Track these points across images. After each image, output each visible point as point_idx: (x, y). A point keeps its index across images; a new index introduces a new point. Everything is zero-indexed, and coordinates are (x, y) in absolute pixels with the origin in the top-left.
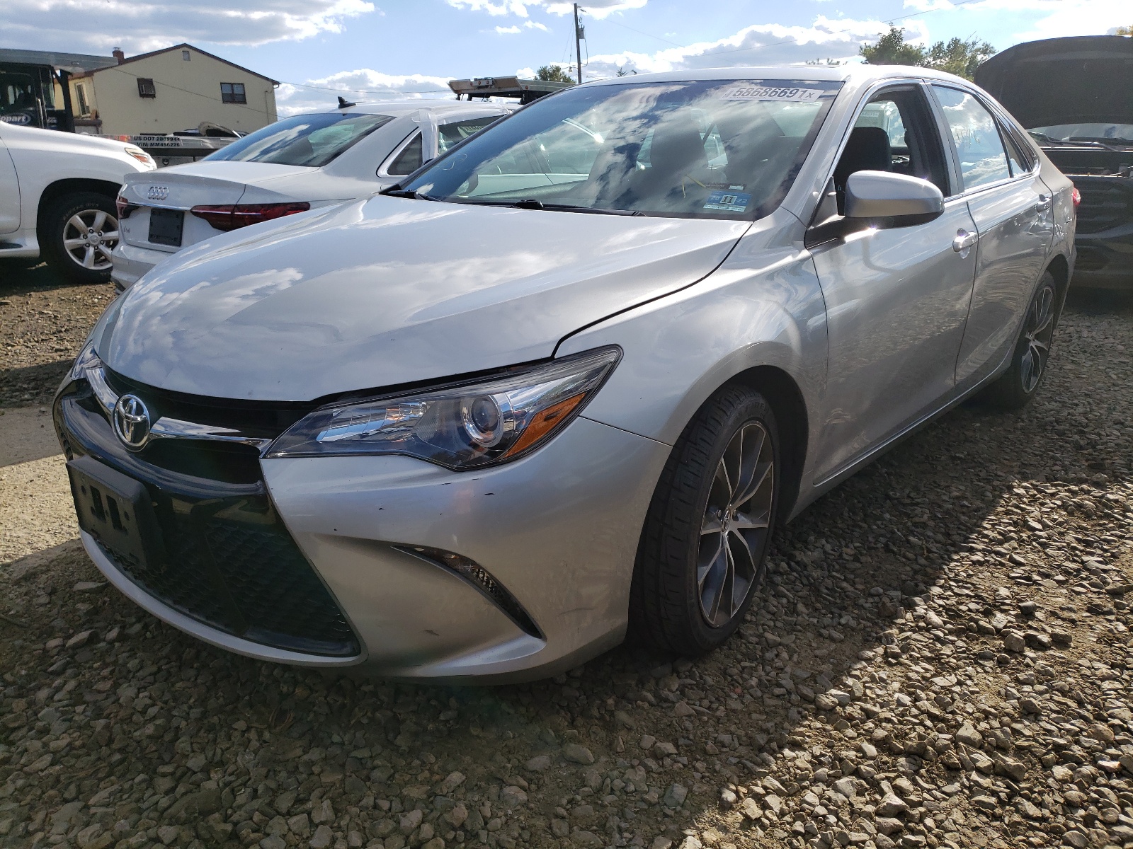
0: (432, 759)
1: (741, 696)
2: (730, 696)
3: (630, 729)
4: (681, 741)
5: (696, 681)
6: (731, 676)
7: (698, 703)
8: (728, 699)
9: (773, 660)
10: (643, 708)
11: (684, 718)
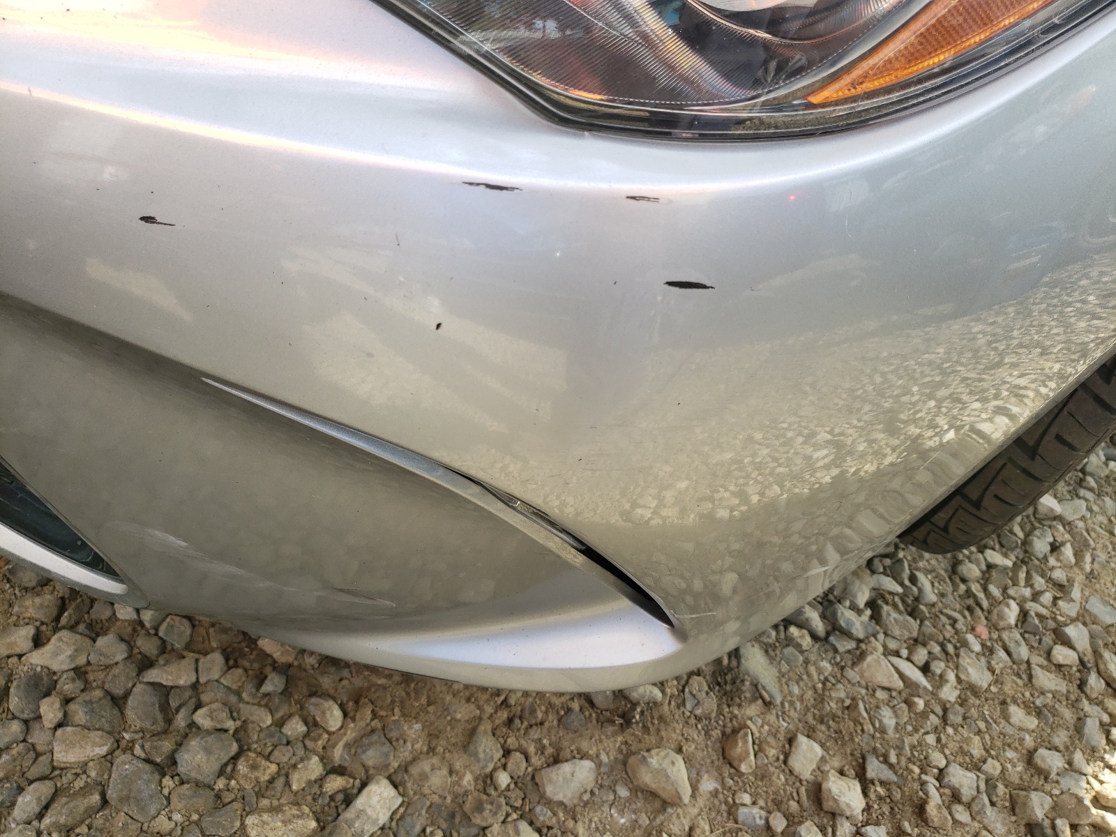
0: (334, 718)
1: (988, 651)
2: (965, 644)
3: (768, 704)
4: (874, 769)
5: (902, 584)
6: (964, 580)
7: (904, 653)
8: (962, 652)
9: (1045, 557)
10: (798, 647)
11: (881, 695)
